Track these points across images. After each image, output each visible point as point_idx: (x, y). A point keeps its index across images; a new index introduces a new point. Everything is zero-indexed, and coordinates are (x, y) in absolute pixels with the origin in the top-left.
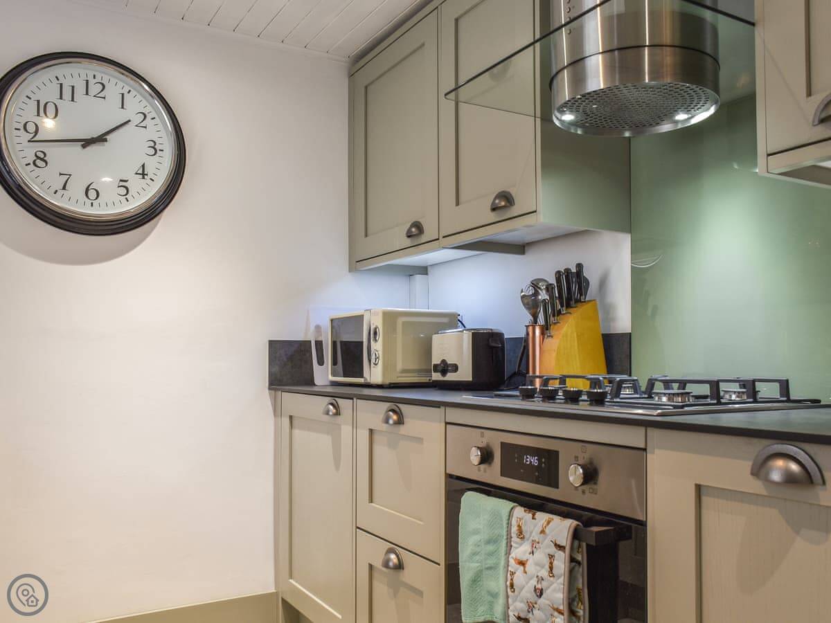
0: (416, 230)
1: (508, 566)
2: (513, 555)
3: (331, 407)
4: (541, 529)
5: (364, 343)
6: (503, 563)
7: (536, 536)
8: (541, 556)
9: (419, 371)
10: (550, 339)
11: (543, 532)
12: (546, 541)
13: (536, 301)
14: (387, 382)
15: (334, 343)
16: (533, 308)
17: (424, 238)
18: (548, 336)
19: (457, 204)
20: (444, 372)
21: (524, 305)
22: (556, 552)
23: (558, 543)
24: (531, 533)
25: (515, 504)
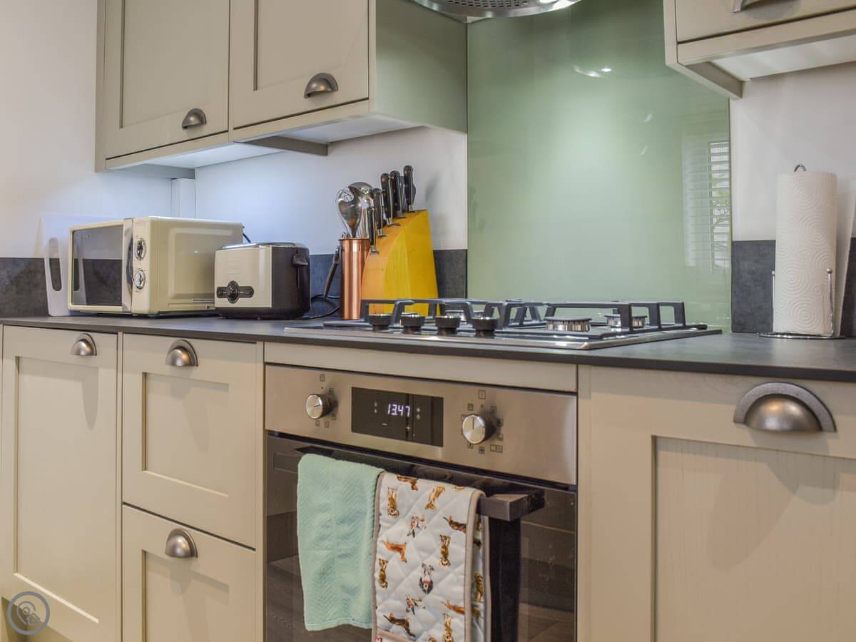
0: (196, 119)
1: (376, 551)
2: (383, 536)
3: (84, 345)
4: (427, 503)
5: (123, 262)
6: (365, 547)
7: (418, 511)
8: (427, 537)
9: (195, 296)
10: (375, 256)
11: (430, 506)
12: (435, 519)
13: (356, 210)
14: (156, 310)
15: (76, 262)
16: (352, 218)
17: (206, 130)
18: (372, 252)
19: (256, 88)
20: (233, 297)
21: (342, 213)
22: (451, 533)
23: (455, 520)
24: (410, 508)
25: (381, 470)
